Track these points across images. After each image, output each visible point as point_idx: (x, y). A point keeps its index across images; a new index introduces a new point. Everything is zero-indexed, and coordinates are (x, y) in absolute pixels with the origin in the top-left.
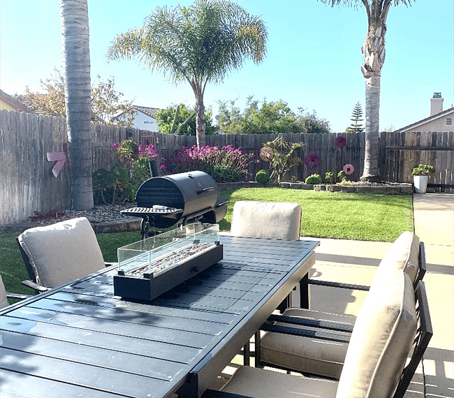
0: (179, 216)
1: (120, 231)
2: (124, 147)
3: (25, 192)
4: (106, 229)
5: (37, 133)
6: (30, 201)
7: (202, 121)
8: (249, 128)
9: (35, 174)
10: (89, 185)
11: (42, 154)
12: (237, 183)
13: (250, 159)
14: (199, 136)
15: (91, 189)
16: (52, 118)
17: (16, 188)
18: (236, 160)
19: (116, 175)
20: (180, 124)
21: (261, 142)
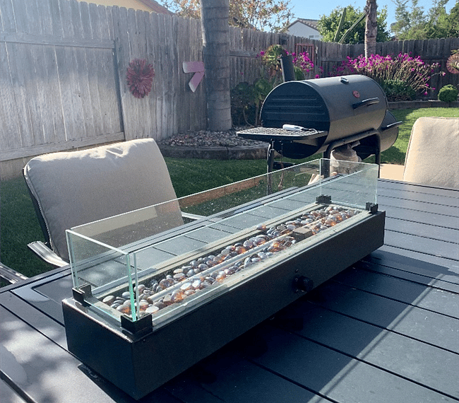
0: (321, 141)
1: (257, 158)
2: (271, 53)
3: (158, 109)
4: (240, 155)
5: (171, 39)
6: (164, 120)
7: (374, 24)
8: (434, 32)
9: (170, 88)
10: (226, 101)
11: (177, 64)
12: (414, 101)
13: (433, 71)
14: (367, 43)
15: (229, 106)
16: (188, 21)
17: (148, 103)
18: (413, 73)
19: (259, 90)
20: (346, 31)
21: (450, 49)
